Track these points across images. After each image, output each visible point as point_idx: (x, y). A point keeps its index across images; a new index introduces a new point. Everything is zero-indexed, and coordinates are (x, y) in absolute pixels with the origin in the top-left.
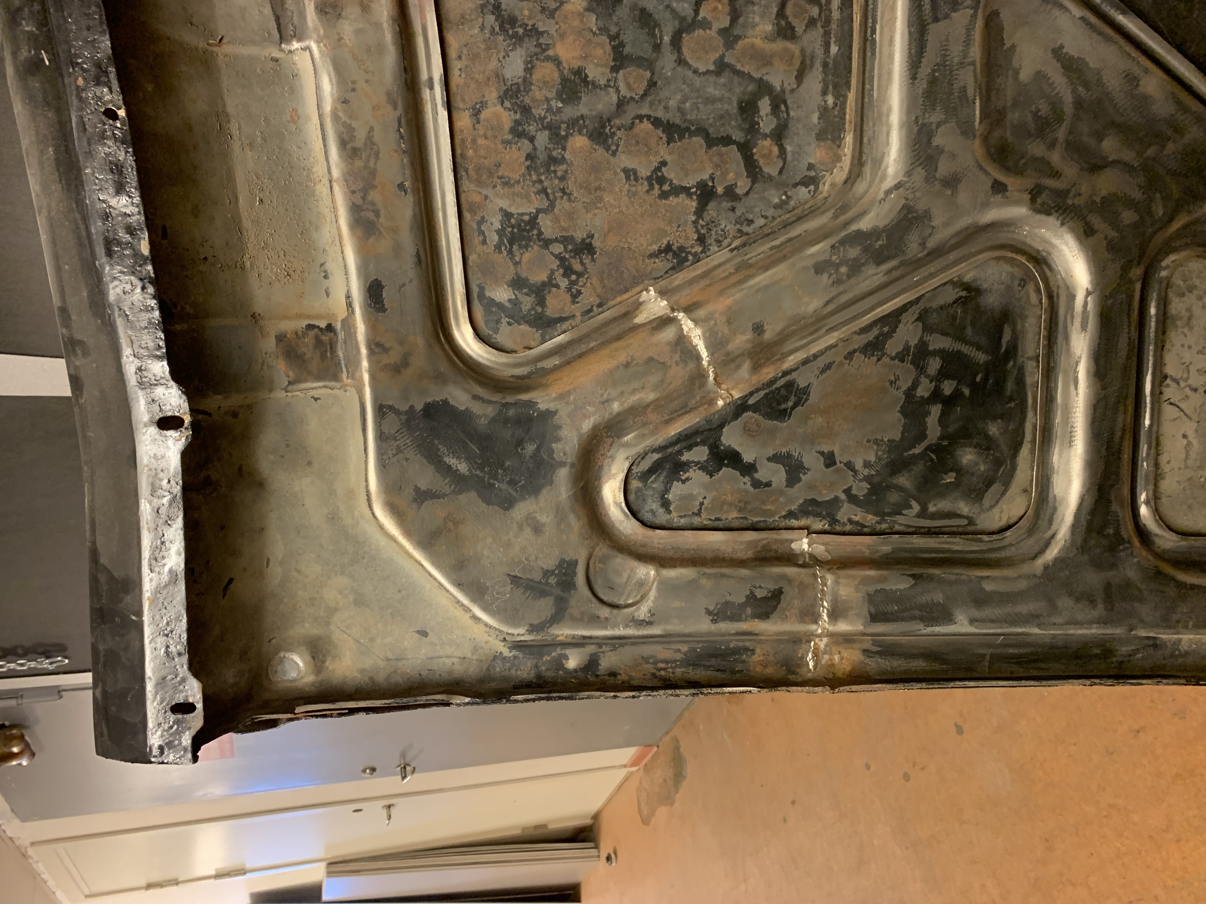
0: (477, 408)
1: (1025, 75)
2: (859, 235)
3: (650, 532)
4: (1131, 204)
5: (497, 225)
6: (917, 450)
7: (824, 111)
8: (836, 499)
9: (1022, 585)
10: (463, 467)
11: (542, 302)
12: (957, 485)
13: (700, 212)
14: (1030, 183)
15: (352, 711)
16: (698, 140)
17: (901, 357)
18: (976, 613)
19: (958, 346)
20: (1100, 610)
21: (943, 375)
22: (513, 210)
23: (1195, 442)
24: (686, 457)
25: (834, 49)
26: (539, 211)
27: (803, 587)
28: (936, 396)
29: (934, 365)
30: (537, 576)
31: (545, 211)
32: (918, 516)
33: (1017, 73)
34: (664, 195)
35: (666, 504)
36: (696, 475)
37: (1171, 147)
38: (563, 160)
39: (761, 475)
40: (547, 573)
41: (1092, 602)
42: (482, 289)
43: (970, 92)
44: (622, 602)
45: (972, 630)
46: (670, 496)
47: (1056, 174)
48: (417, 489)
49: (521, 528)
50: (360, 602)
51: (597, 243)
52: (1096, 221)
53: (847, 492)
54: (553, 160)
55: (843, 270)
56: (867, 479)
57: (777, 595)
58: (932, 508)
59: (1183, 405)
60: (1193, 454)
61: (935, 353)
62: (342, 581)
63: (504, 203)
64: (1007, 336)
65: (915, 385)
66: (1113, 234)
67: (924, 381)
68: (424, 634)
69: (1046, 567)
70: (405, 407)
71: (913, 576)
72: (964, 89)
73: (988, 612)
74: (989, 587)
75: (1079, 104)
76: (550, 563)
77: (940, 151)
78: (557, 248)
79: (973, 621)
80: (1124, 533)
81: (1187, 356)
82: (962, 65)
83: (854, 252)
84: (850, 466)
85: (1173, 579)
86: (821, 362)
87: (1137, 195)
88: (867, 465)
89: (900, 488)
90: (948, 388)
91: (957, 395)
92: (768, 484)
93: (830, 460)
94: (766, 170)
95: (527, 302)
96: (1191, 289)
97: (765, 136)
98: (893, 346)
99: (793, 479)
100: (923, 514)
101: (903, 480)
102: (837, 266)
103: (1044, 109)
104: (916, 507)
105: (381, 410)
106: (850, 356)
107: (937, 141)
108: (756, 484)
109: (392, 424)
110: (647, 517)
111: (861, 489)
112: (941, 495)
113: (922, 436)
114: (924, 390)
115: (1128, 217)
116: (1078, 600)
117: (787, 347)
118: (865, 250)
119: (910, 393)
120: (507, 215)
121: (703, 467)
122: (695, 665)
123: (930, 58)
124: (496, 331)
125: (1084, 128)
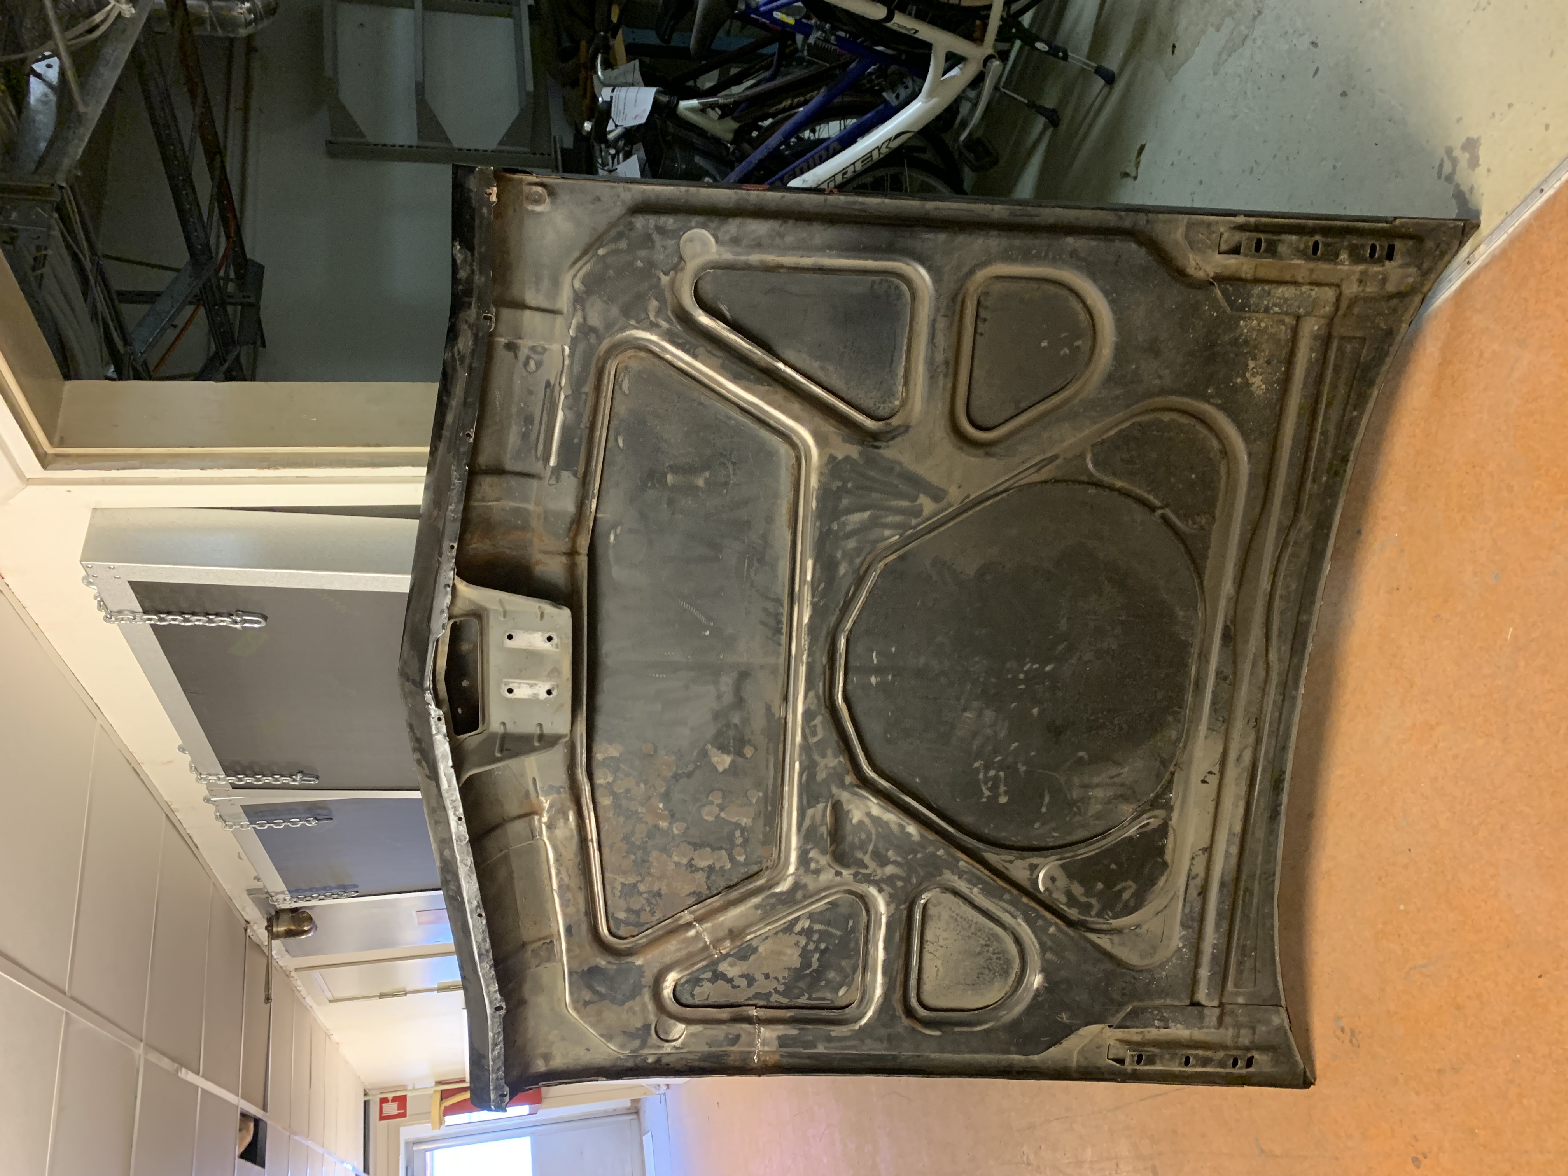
0: (610, 966)
1: (855, 821)
2: (775, 894)
3: (684, 1009)
4: (900, 878)
5: (620, 889)
6: (808, 972)
7: (765, 834)
8: (770, 992)
9: (849, 1034)
10: (603, 990)
11: (639, 917)
12: (826, 985)
13: (708, 878)
14: (852, 871)
15: (560, 1084)
16: (708, 849)
17: (800, 933)
18: (827, 1045)
19: (826, 928)
20: (886, 1044)
21: (820, 941)
22: (627, 882)
23: (941, 970)
24: (702, 976)
25: (769, 808)
26: (638, 882)
27: (749, 1034)
28: (817, 948)
29: (816, 937)
30: (634, 1031)
31: (640, 882)
32: (808, 999)
33: (851, 820)
34: (692, 872)
35: (693, 996)
36: (707, 985)
37: (919, 856)
38: (648, 861)
39: (736, 983)
40: (638, 1029)
41: (882, 1042)
42: (613, 914)
43: (825, 836)
44: (670, 1038)
45: (826, 1051)
46: (695, 993)
47: (866, 867)
48: (585, 1001)
49: (627, 1012)
50: (563, 1039)
51: (663, 892)
52: (884, 887)
53: (775, 989)
54: (644, 861)
55: (768, 908)
56: (784, 984)
57: (738, 1037)
58: (814, 996)
59: (936, 953)
60: (940, 974)
61: (816, 931)
62: (556, 1032)
63: (623, 880)
64: (851, 923)
65: (807, 944)
66: (892, 891)
67: (811, 943)
68: (588, 1050)
69: (860, 1027)
70: (580, 970)
71: (799, 1029)
72: (822, 834)
73: (832, 1045)
74: (833, 1034)
75: (878, 834)
76: (639, 1025)
77: (811, 859)
78: (645, 895)
79: (825, 1048)
80: (897, 1014)
81: (938, 932)
82: (821, 825)
83: (773, 901)
84: (776, 979)
85: (920, 1032)
86: (763, 937)
87: (904, 875)
88: (784, 978)
89: (798, 988)
90: (823, 946)
91: (827, 949)
92: (739, 987)
93: (767, 976)
94: (738, 858)
95: (632, 918)
96: (940, 904)
97: (738, 846)
98: (798, 928)
99: (750, 985)
100: (809, 998)
101: (801, 984)
102: (765, 906)
103: (863, 836)
104: (807, 995)
105: (571, 974)
106: (776, 933)
107: (811, 855)
108: (734, 987)
109: (575, 977)
110: (684, 1001)
111: (781, 988)
112: (818, 991)
113: (810, 966)
114: (811, 946)
115: (900, 884)
116: (875, 1040)
117: (748, 931)
118: (777, 899)
119: (804, 948)
120: (623, 885)
121: (709, 980)
122: (704, 1061)
123: (807, 823)
124: (619, 929)
125: (881, 845)
